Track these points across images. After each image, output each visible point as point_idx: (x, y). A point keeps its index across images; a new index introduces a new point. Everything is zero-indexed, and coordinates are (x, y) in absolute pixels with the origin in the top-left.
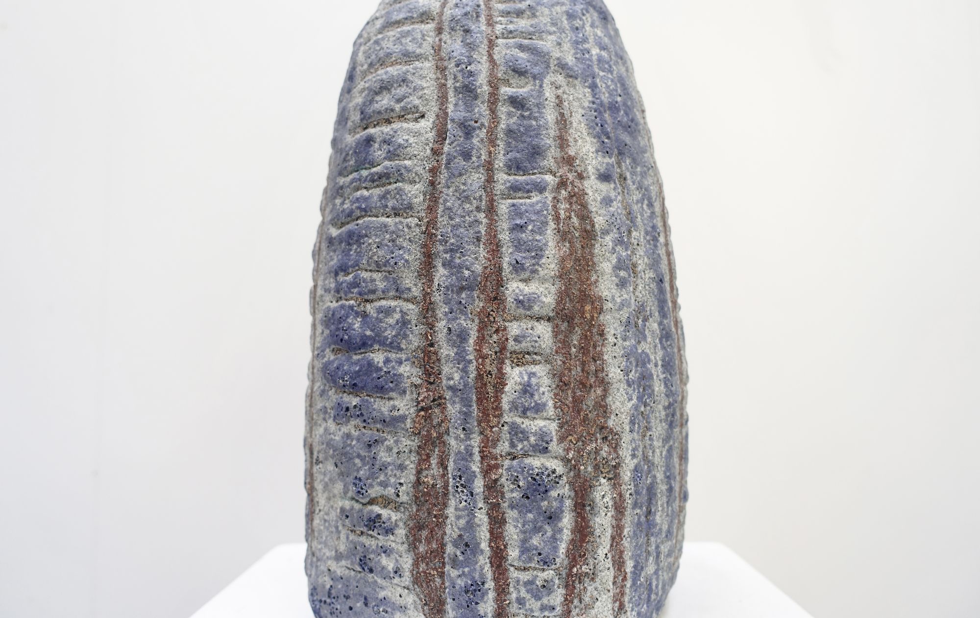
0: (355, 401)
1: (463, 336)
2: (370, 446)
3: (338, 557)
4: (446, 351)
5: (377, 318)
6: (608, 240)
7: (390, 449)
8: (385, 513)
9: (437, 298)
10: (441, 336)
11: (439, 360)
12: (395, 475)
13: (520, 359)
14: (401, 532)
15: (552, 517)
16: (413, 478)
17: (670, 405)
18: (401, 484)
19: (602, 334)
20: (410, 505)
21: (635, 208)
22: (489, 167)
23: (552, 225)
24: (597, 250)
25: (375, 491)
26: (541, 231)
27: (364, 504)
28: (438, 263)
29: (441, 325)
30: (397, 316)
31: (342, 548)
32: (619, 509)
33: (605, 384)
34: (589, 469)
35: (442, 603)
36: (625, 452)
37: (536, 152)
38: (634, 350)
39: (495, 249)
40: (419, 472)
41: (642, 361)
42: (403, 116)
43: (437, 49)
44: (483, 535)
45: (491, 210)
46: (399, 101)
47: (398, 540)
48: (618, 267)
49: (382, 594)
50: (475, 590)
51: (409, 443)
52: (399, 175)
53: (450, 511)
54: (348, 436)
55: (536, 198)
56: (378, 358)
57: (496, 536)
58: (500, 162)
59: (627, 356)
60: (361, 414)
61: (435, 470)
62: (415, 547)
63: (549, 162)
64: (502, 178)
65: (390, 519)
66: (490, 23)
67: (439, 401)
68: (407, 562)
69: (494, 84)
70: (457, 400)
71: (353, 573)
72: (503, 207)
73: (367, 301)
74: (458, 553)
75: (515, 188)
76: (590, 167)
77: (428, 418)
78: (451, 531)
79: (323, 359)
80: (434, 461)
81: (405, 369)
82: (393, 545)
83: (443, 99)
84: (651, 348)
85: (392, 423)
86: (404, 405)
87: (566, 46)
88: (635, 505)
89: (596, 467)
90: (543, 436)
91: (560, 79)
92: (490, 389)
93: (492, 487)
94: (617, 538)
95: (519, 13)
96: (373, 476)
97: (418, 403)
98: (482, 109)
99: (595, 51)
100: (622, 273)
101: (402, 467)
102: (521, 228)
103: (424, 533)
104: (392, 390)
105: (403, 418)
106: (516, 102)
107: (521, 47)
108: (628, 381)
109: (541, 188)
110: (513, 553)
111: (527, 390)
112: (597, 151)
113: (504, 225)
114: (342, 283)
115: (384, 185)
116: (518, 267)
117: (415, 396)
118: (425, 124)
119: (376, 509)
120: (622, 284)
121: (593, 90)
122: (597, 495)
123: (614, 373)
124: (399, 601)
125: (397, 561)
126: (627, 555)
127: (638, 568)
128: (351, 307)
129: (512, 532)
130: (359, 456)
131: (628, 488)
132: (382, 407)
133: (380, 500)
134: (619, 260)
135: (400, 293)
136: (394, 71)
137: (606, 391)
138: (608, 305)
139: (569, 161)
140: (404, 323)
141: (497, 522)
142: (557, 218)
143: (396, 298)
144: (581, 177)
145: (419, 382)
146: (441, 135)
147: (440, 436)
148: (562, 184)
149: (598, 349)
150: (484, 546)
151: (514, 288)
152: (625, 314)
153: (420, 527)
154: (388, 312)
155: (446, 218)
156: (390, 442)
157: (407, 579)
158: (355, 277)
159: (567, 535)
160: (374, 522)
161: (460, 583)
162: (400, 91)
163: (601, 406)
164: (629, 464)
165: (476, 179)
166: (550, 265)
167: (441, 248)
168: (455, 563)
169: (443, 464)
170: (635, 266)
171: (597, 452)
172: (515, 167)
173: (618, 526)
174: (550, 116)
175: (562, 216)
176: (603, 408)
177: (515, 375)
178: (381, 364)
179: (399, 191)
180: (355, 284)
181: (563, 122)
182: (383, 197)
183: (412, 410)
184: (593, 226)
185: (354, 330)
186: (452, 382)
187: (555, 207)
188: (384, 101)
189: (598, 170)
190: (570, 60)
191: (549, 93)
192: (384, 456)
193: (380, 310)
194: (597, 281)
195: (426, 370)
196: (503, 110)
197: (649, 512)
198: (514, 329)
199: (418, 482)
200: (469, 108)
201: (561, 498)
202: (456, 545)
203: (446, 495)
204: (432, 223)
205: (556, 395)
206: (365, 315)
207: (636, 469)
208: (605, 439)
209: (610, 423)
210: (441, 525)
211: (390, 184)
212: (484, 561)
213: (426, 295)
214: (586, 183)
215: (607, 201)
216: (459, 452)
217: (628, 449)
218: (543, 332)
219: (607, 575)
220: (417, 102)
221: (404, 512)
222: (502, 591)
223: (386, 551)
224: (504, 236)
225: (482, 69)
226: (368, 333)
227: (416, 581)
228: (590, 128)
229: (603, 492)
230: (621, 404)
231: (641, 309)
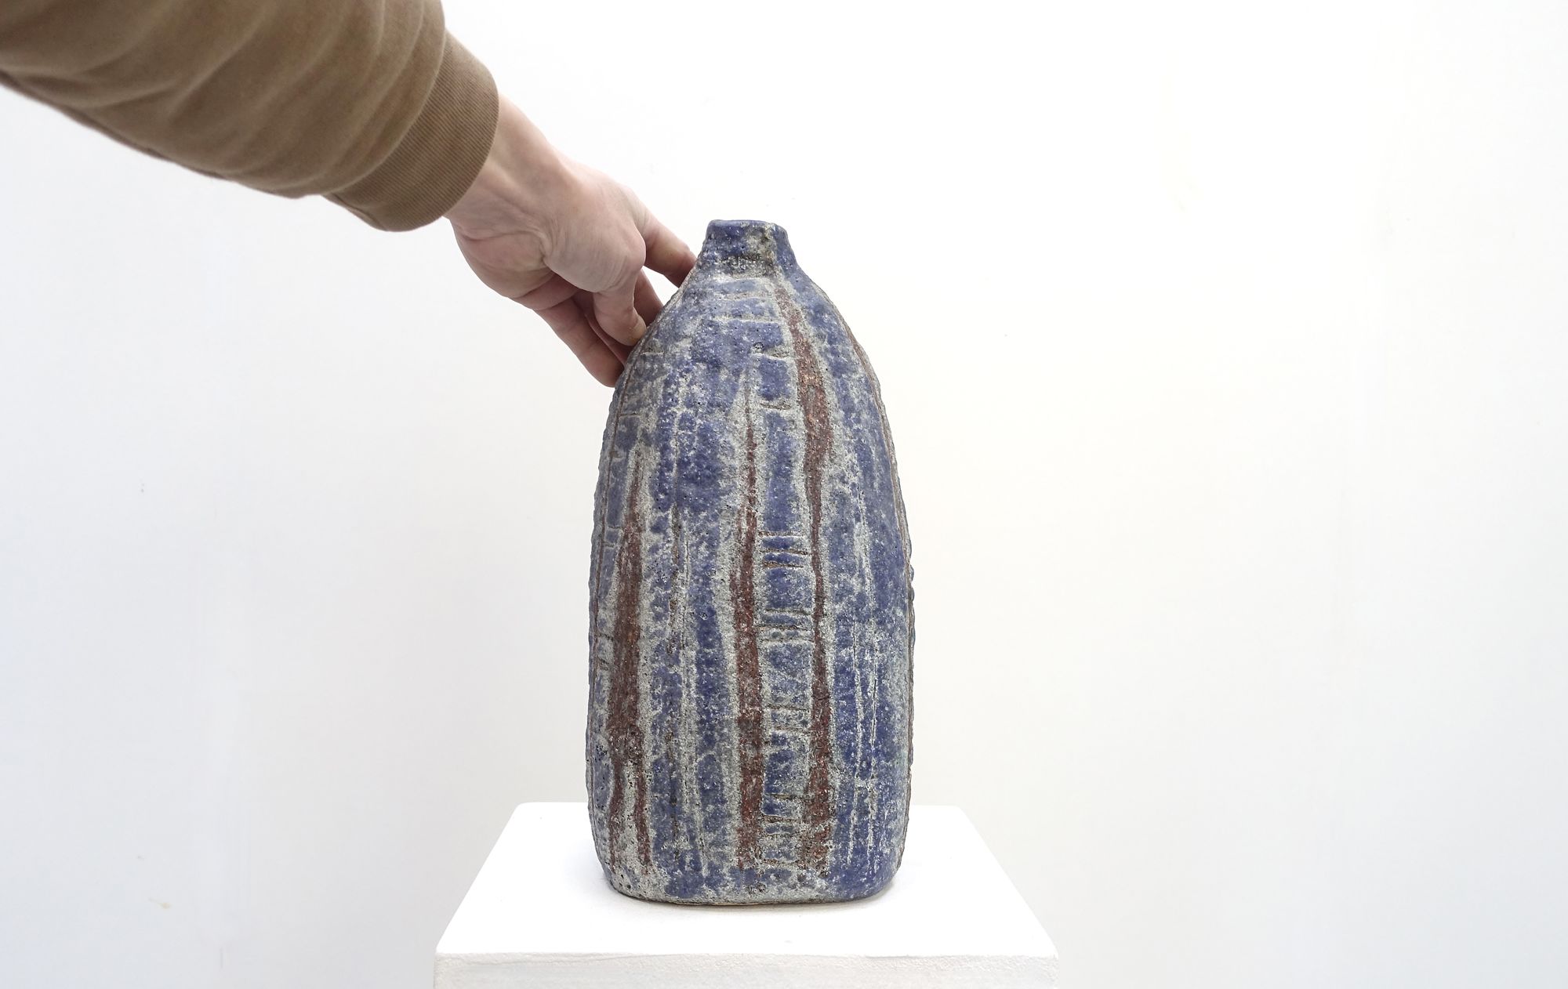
6: (649, 582)
19: (638, 655)
23: (617, 569)
24: (642, 590)
26: (609, 574)
32: (641, 788)
33: (637, 694)
34: (622, 752)
36: (647, 748)
38: (663, 671)
41: (673, 681)
48: (653, 604)
59: (655, 675)
63: (622, 517)
76: (647, 522)
88: (654, 790)
89: (627, 752)
91: (642, 447)
100: (659, 609)
108: (653, 695)
112: (653, 507)
120: (658, 617)
121: (662, 454)
122: (627, 772)
123: (644, 686)
126: (649, 824)
131: (647, 775)
134: (657, 597)
137: (637, 699)
138: (643, 634)
139: (634, 517)
142: (620, 566)
144: (640, 530)
148: (627, 536)
149: (635, 666)
152: (656, 642)
163: (633, 709)
164: (649, 759)
166: (611, 599)
171: (626, 742)
173: (640, 799)
174: (629, 481)
175: (623, 563)
176: (634, 711)
181: (635, 487)
184: (640, 570)
187: (620, 555)
189: (651, 523)
191: (632, 461)
194: (639, 614)
207: (656, 763)
208: (633, 734)
209: (638, 724)
214: (643, 535)
215: (654, 549)
217: (649, 746)
228: (651, 488)
229: (629, 771)
230: (648, 711)
231: (675, 639)
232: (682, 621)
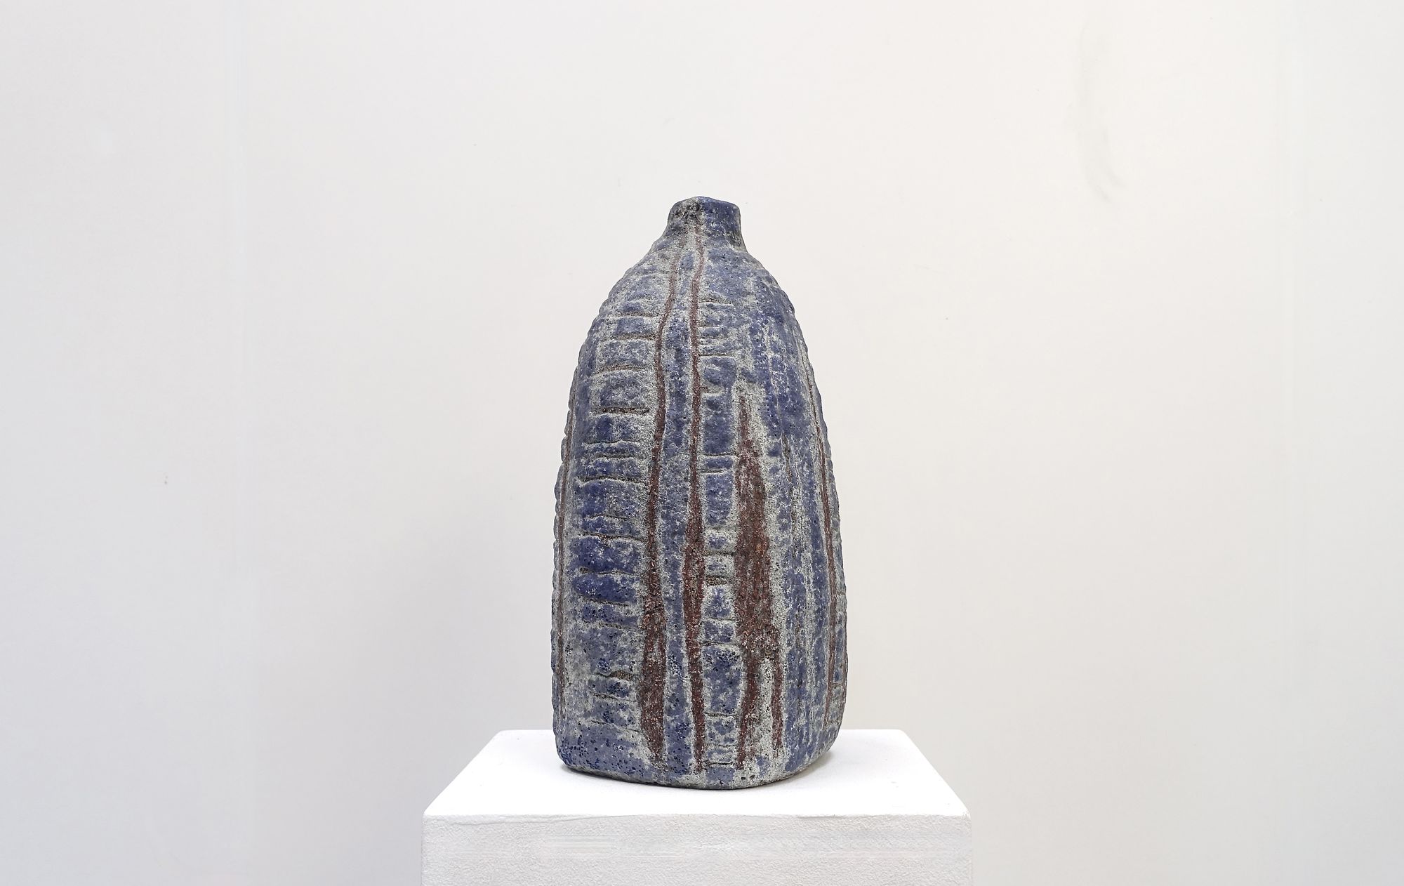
0: (600, 607)
1: (675, 565)
2: (611, 637)
3: (587, 715)
4: (664, 574)
5: (616, 550)
6: (775, 498)
7: (625, 639)
8: (622, 682)
9: (658, 538)
10: (661, 564)
11: (659, 581)
12: (629, 656)
13: (713, 580)
14: (634, 694)
15: (733, 683)
16: (641, 658)
17: (819, 610)
18: (633, 662)
19: (768, 563)
20: (640, 676)
21: (797, 471)
22: (693, 449)
23: (735, 490)
24: (766, 506)
25: (615, 667)
26: (727, 495)
27: (606, 677)
28: (659, 515)
29: (661, 557)
30: (631, 550)
31: (590, 708)
32: (778, 679)
33: (770, 597)
34: (757, 652)
35: (661, 739)
36: (783, 642)
37: (725, 440)
38: (792, 573)
39: (697, 507)
40: (646, 654)
41: (798, 580)
42: (633, 409)
43: (658, 361)
44: (688, 693)
45: (694, 480)
46: (630, 398)
47: (631, 699)
48: (780, 517)
49: (619, 737)
50: (682, 729)
51: (639, 635)
52: (632, 451)
53: (667, 679)
54: (595, 630)
55: (725, 472)
56: (617, 577)
57: (697, 694)
58: (700, 448)
59: (786, 577)
60: (606, 616)
61: (657, 653)
62: (643, 704)
63: (734, 446)
64: (702, 458)
65: (626, 685)
66: (695, 344)
67: (659, 608)
68: (637, 714)
69: (698, 391)
70: (671, 607)
71: (598, 725)
72: (703, 478)
73: (608, 537)
74: (672, 706)
75: (711, 465)
76: (763, 447)
77: (652, 619)
78: (667, 692)
79: (573, 575)
80: (656, 647)
81: (636, 586)
82: (628, 703)
83: (662, 399)
84: (806, 572)
85: (628, 621)
86: (635, 610)
87: (749, 358)
88: (789, 677)
89: (762, 651)
90: (727, 631)
91: (744, 383)
92: (693, 600)
93: (694, 664)
94: (776, 697)
95: (715, 335)
96: (613, 657)
97: (645, 609)
98: (689, 408)
99: (770, 355)
100: (784, 521)
101: (634, 651)
102: (713, 493)
103: (650, 694)
104: (627, 600)
105: (635, 619)
106: (712, 404)
107: (715, 362)
108: (786, 594)
109: (728, 465)
110: (707, 705)
111: (717, 601)
112: (768, 435)
113: (703, 491)
114: (589, 523)
115: (620, 457)
116: (712, 520)
117: (643, 604)
118: (650, 417)
119: (616, 679)
120: (784, 528)
121: (767, 389)
122: (763, 669)
123: (776, 589)
124: (632, 740)
125: (630, 713)
126: (783, 710)
127: (791, 720)
128: (596, 541)
129: (706, 692)
130: (603, 644)
131: (784, 666)
132: (620, 610)
133: (619, 673)
134: (782, 511)
135: (633, 534)
136: (626, 373)
137: (770, 602)
138: (773, 543)
139: (748, 444)
140: (635, 555)
141: (697, 686)
142: (739, 486)
143: (628, 537)
144: (756, 455)
145: (646, 594)
146: (661, 426)
147: (660, 631)
148: (743, 462)
149: (765, 573)
150: (689, 700)
151: (709, 533)
152: (785, 549)
153: (646, 690)
154: (624, 546)
155: (664, 485)
156: (626, 634)
157: (637, 725)
158: (599, 520)
159: (742, 694)
160: (614, 688)
161: (673, 725)
162: (632, 390)
163: (766, 611)
164: (785, 651)
165: (685, 457)
166: (733, 517)
167: (661, 505)
168: (670, 712)
169: (662, 649)
170: (794, 514)
171: (763, 641)
172: (710, 450)
173: (776, 690)
174: (735, 413)
175: (742, 484)
176: (768, 613)
177: (709, 591)
178: (619, 582)
179: (632, 463)
180: (598, 525)
181: (744, 417)
182: (620, 465)
183: (641, 614)
184: (764, 489)
185: (599, 557)
186: (668, 595)
187: (737, 477)
188: (619, 395)
189: (768, 449)
190: (751, 368)
191: (735, 396)
192: (621, 644)
193: (618, 545)
194: (765, 527)
195: (650, 587)
196: (703, 409)
197: (800, 683)
198: (709, 561)
199: (645, 661)
200: (680, 408)
201: (738, 671)
202: (670, 700)
203: (664, 669)
204: (655, 487)
205: (736, 604)
206: (606, 548)
207: (790, 653)
208: (768, 633)
209: (773, 623)
210: (660, 689)
211: (625, 457)
212: (688, 710)
213: (650, 536)
214: (760, 459)
215: (774, 470)
216: (673, 641)
217: (784, 640)
218: (728, 563)
219: (769, 721)
220: (643, 400)
221: (635, 681)
222: (700, 730)
223: (623, 707)
224: (703, 499)
225: (689, 379)
226: (610, 560)
227: (643, 726)
228: (764, 418)
229: (766, 667)
230: (781, 609)
231: (798, 544)
232: (800, 530)
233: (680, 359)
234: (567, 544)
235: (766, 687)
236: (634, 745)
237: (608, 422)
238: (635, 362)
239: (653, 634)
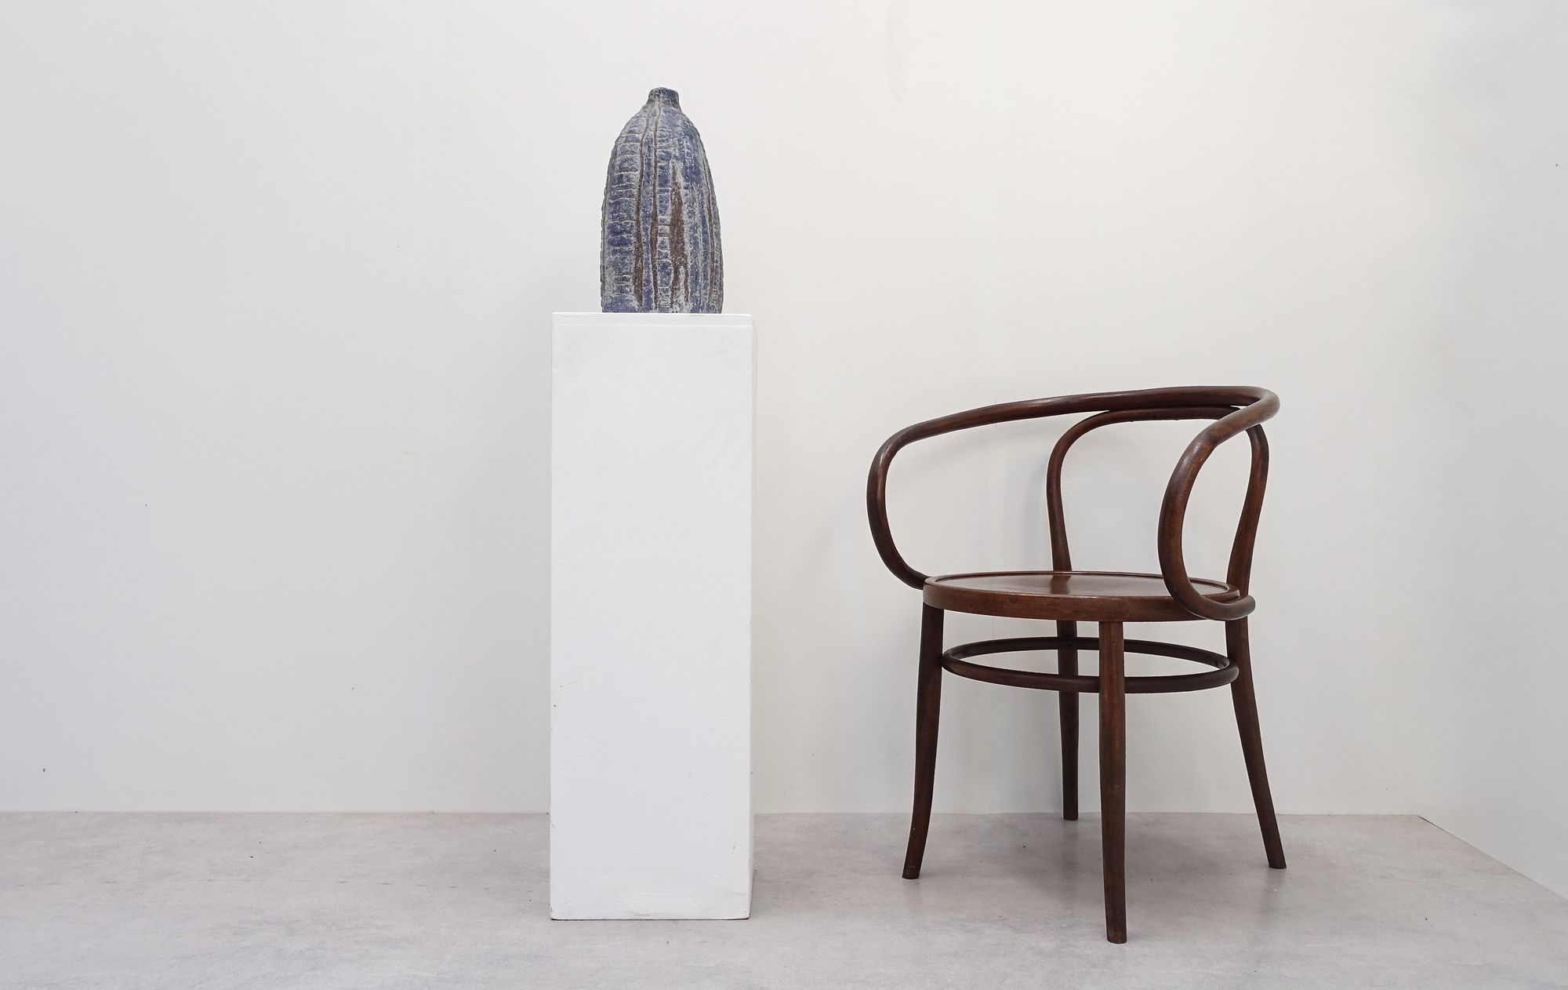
1: (647, 229)
2: (623, 259)
3: (614, 292)
4: (643, 233)
5: (624, 226)
6: (686, 205)
7: (628, 260)
8: (627, 276)
9: (640, 219)
10: (642, 229)
11: (641, 236)
12: (629, 266)
13: (661, 235)
14: (631, 280)
15: (669, 274)
16: (634, 266)
18: (631, 268)
19: (683, 230)
20: (633, 273)
21: (696, 197)
22: (654, 185)
23: (670, 201)
24: (683, 208)
25: (624, 272)
26: (667, 202)
28: (641, 211)
29: (642, 227)
30: (630, 225)
31: (615, 290)
33: (684, 243)
34: (679, 264)
35: (641, 295)
36: (689, 261)
37: (667, 181)
38: (693, 235)
39: (655, 208)
40: (636, 264)
42: (631, 170)
43: (641, 151)
44: (652, 278)
45: (654, 197)
46: (630, 166)
47: (630, 283)
48: (688, 213)
49: (625, 296)
50: (650, 292)
51: (633, 257)
52: (631, 186)
53: (644, 273)
54: (617, 258)
55: (666, 193)
56: (625, 236)
57: (655, 278)
58: (657, 184)
59: (690, 236)
60: (620, 251)
61: (640, 264)
62: (635, 284)
63: (670, 184)
64: (657, 188)
65: (628, 278)
66: (656, 144)
67: (641, 246)
68: (633, 288)
69: (656, 162)
70: (646, 246)
71: (617, 294)
72: (658, 196)
73: (621, 221)
75: (661, 191)
76: (682, 185)
77: (638, 250)
78: (644, 278)
79: (606, 237)
80: (639, 261)
81: (632, 238)
83: (642, 166)
84: (699, 235)
85: (628, 253)
86: (632, 248)
87: (677, 150)
88: (691, 275)
90: (666, 253)
91: (674, 161)
92: (654, 243)
93: (654, 266)
94: (686, 281)
95: (664, 141)
96: (623, 267)
97: (635, 247)
98: (653, 169)
99: (686, 150)
100: (690, 214)
101: (631, 264)
102: (662, 202)
103: (637, 280)
104: (629, 244)
105: (631, 252)
106: (661, 167)
107: (663, 151)
108: (690, 243)
109: (667, 191)
110: (659, 282)
111: (662, 242)
112: (684, 181)
113: (658, 201)
115: (626, 189)
116: (661, 212)
117: (635, 245)
118: (638, 173)
119: (624, 276)
120: (690, 217)
121: (684, 163)
122: (680, 270)
123: (686, 240)
124: (630, 297)
125: (630, 288)
126: (689, 287)
127: (692, 292)
128: (617, 223)
129: (659, 277)
130: (620, 263)
131: (689, 271)
132: (626, 249)
133: (626, 273)
134: (690, 211)
135: (631, 218)
137: (684, 245)
138: (685, 223)
139: (676, 184)
140: (632, 226)
141: (655, 275)
142: (672, 199)
143: (629, 220)
144: (679, 188)
145: (636, 241)
146: (642, 176)
147: (641, 255)
148: (674, 190)
149: (682, 234)
150: (652, 281)
151: (660, 217)
152: (690, 225)
153: (636, 278)
154: (628, 223)
155: (643, 199)
156: (628, 257)
157: (633, 292)
158: (619, 214)
159: (672, 278)
160: (624, 279)
161: (646, 291)
162: (631, 162)
164: (689, 264)
165: (651, 188)
166: (669, 211)
167: (642, 207)
168: (645, 285)
169: (642, 262)
170: (695, 212)
171: (681, 260)
172: (660, 185)
173: (686, 279)
174: (671, 171)
176: (683, 249)
177: (660, 239)
178: (625, 238)
179: (630, 191)
180: (617, 217)
181: (674, 173)
182: (626, 192)
183: (634, 249)
184: (682, 201)
185: (618, 229)
186: (644, 241)
187: (671, 196)
188: (626, 165)
189: (684, 186)
190: (678, 155)
191: (671, 165)
192: (626, 262)
193: (625, 223)
194: (682, 216)
195: (638, 238)
196: (658, 169)
198: (660, 227)
199: (636, 267)
200: (649, 169)
201: (671, 270)
202: (645, 282)
203: (642, 269)
204: (639, 200)
205: (670, 244)
206: (621, 225)
207: (692, 266)
208: (683, 256)
209: (685, 253)
210: (641, 277)
211: (628, 189)
212: (652, 284)
213: (638, 219)
214: (680, 190)
215: (686, 195)
216: (646, 259)
218: (668, 228)
219: (683, 290)
220: (635, 166)
221: (631, 275)
222: (656, 292)
223: (627, 286)
224: (658, 204)
225: (653, 158)
226: (622, 229)
227: (635, 293)
228: (682, 174)
229: (682, 269)
230: (688, 248)
231: (696, 225)
232: (697, 218)
233: (649, 150)
234: (606, 227)
235: (682, 277)
236: (632, 301)
237: (622, 175)
238: (632, 152)
239: (639, 256)
